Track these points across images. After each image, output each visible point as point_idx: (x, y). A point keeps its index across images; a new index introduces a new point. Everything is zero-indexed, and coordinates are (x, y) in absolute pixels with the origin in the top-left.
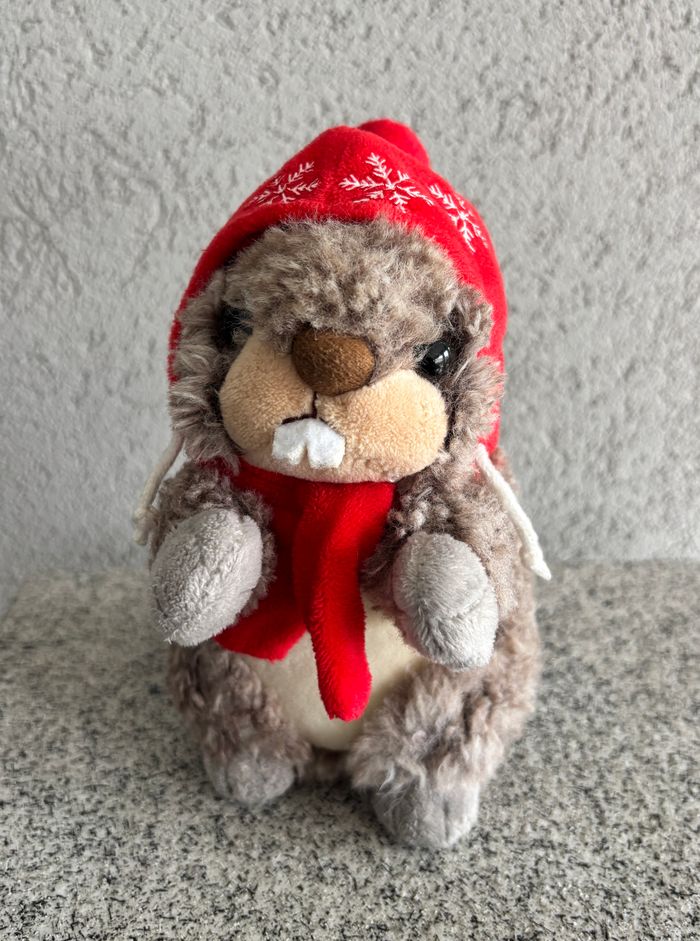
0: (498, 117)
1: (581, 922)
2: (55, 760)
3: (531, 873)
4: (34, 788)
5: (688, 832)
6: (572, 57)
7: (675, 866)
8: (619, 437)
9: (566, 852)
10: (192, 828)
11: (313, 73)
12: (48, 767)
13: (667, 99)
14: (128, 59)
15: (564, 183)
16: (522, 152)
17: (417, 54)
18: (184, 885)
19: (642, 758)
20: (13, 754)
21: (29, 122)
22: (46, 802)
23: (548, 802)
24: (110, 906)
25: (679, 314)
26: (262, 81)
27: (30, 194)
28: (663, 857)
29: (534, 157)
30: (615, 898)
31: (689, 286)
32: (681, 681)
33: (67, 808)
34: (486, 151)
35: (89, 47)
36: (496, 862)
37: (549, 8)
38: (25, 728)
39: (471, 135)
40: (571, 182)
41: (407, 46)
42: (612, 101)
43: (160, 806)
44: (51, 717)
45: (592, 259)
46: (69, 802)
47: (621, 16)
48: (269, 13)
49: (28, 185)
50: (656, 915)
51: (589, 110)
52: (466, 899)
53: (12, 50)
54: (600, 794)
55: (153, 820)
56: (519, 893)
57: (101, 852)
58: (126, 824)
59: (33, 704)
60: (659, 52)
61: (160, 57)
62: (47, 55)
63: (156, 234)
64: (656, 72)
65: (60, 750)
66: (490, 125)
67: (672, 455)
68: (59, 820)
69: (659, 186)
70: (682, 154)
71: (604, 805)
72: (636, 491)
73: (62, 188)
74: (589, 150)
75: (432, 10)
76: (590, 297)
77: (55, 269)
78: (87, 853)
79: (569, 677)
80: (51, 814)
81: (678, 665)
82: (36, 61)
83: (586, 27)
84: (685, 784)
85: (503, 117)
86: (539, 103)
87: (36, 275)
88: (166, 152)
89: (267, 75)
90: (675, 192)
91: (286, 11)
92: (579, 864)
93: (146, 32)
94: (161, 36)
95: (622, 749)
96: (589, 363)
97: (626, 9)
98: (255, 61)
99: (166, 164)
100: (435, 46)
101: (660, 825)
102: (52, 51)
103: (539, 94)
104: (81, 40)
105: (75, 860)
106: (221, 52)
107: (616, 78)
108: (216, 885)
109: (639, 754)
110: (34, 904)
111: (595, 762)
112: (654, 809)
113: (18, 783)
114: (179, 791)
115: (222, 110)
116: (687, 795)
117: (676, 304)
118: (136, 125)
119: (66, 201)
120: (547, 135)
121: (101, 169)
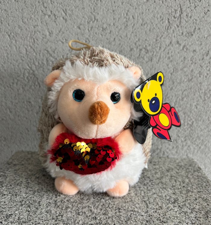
0: (139, 53)
3: (129, 216)
4: (13, 192)
5: (168, 210)
6: (156, 40)
7: (164, 217)
9: (138, 213)
10: (49, 203)
11: (97, 41)
13: (178, 51)
14: (56, 35)
15: (154, 69)
16: (144, 61)
17: (121, 37)
18: (46, 214)
20: (9, 185)
21: (33, 47)
22: (15, 195)
23: (135, 203)
24: (28, 216)
25: (180, 101)
27: (31, 64)
28: (161, 215)
30: (149, 222)
31: (183, 95)
33: (20, 197)
35: (48, 32)
36: (121, 214)
37: (151, 29)
39: (133, 57)
41: (119, 36)
42: (165, 51)
47: (167, 32)
48: (88, 27)
49: (31, 61)
51: (160, 52)
52: (113, 220)
53: (31, 32)
54: (148, 202)
55: (40, 200)
56: (126, 220)
60: (176, 40)
61: (64, 35)
62: (39, 33)
64: (175, 45)
66: (137, 54)
68: (17, 199)
69: (176, 71)
70: (181, 64)
71: (148, 204)
73: (39, 63)
74: (160, 61)
75: (125, 28)
77: (35, 81)
82: (36, 34)
83: (159, 34)
84: (168, 201)
85: (140, 53)
86: (148, 50)
87: (31, 82)
88: (63, 56)
89: (87, 40)
90: (180, 72)
91: (92, 27)
92: (141, 215)
93: (61, 29)
94: (64, 30)
97: (168, 31)
98: (85, 37)
100: (125, 36)
101: (161, 209)
103: (148, 48)
104: (46, 30)
105: (21, 207)
106: (77, 35)
107: (166, 45)
110: (10, 215)
112: (160, 205)
113: (9, 191)
117: (180, 99)
118: (57, 50)
119: (39, 66)
120: (150, 57)
121: (48, 59)
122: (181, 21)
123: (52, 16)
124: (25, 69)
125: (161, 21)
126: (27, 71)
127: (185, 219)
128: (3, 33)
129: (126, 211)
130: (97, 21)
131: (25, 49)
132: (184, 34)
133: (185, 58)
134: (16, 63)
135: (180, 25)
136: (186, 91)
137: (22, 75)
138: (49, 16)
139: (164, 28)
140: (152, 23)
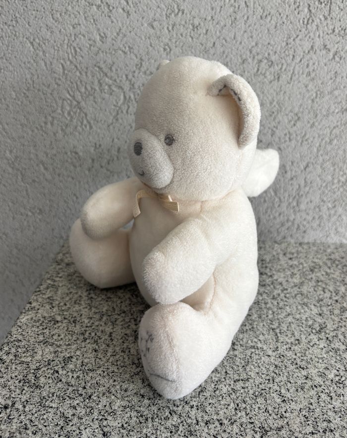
0: (257, 66)
1: (265, 375)
2: (77, 307)
3: (249, 358)
4: (69, 317)
5: (309, 346)
6: (287, 44)
7: (302, 358)
8: (302, 193)
9: (263, 351)
10: (126, 334)
11: (184, 47)
12: (74, 309)
13: (324, 61)
14: (113, 39)
15: (282, 92)
16: (266, 80)
17: (226, 41)
18: (122, 354)
19: (296, 318)
20: (62, 304)
21: (74, 62)
22: (73, 322)
23: (258, 333)
24: (96, 360)
25: (327, 146)
26: (165, 49)
27: (74, 89)
28: (298, 355)
29: (271, 82)
30: (278, 368)
31: (332, 135)
32: (315, 290)
33: (81, 324)
34: (252, 79)
35: (98, 34)
36: (236, 353)
37: (278, 25)
38: (66, 295)
39: (246, 72)
40: (285, 92)
41: (222, 37)
42: (303, 62)
43: (115, 326)
44: (76, 292)
45: (292, 123)
46: (82, 323)
48: (168, 24)
49: (73, 86)
50: (293, 375)
51: (293, 64)
52: (224, 365)
53: (69, 35)
54: (278, 331)
55: (112, 331)
56: (243, 364)
57: (93, 341)
58: (102, 331)
59: (69, 286)
60: (322, 43)
61: (125, 39)
62: (82, 37)
63: (122, 107)
64: (320, 50)
65: (79, 304)
66: (254, 69)
67: (323, 201)
68: (77, 329)
69: (320, 95)
70: (330, 83)
71: (279, 335)
72: (308, 214)
73: (86, 88)
74: (293, 80)
75: (232, 24)
76: (292, 137)
77: (82, 119)
78: (88, 341)
79: (272, 286)
80: (75, 326)
81: (315, 284)
82: (78, 39)
83: (293, 32)
84: (310, 329)
85: (259, 66)
86: (274, 61)
87: (75, 121)
88: (127, 76)
89: (167, 47)
90: (327, 98)
91: (175, 22)
92: (267, 355)
93: (120, 30)
94: (126, 32)
95: (289, 315)
96: (290, 163)
97: (308, 26)
98: (162, 42)
99: (126, 80)
100: (233, 38)
101: (299, 343)
102: (84, 36)
103: (273, 58)
104: (95, 32)
105: (83, 343)
106: (149, 38)
107: (304, 52)
108: (134, 355)
109: (295, 317)
110: (68, 357)
111: (278, 319)
112: (297, 337)
113: (63, 315)
114: (122, 321)
115: (148, 60)
116: (311, 333)
117: (326, 142)
118: (114, 65)
119: (87, 93)
120: (276, 73)
121: (101, 81)
122: (332, 8)
123: (102, 6)
124: (64, 100)
125: (295, 9)
126: (68, 103)
127: (336, 362)
128: (21, 38)
129: (244, 347)
130: (183, 13)
131: (60, 66)
132: (337, 31)
133: (336, 72)
134: (47, 89)
135: (329, 15)
136: (337, 128)
137: (59, 109)
138: (99, 7)
139: (301, 22)
140: (280, 14)
